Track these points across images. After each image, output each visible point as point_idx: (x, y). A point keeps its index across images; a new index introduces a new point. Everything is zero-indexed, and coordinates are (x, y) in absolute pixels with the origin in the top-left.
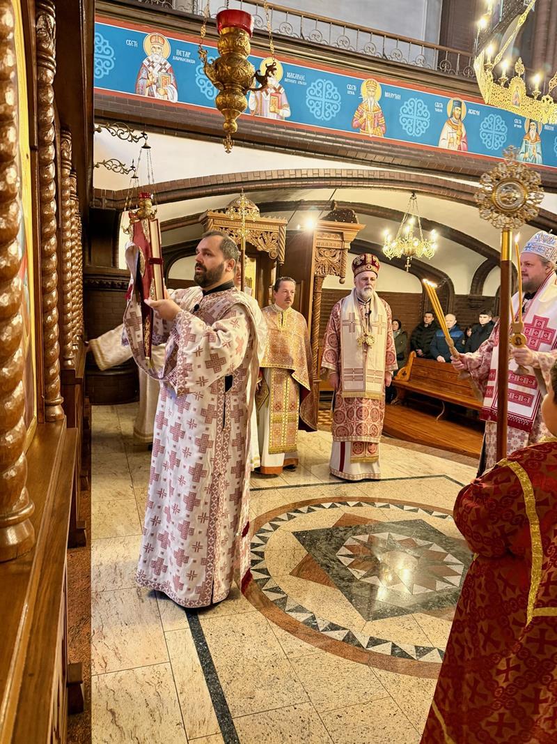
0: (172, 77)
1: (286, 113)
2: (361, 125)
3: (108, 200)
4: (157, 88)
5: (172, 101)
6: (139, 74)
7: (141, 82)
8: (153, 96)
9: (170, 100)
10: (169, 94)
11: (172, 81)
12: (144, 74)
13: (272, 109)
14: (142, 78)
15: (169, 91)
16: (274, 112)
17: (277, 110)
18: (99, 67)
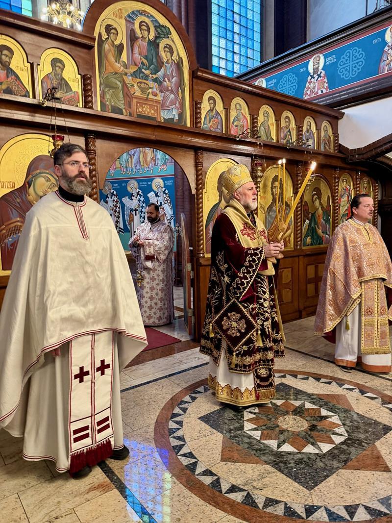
3: (358, 154)
7: (382, 64)
8: (391, 70)
12: (384, 58)
14: (384, 61)
18: (355, 69)
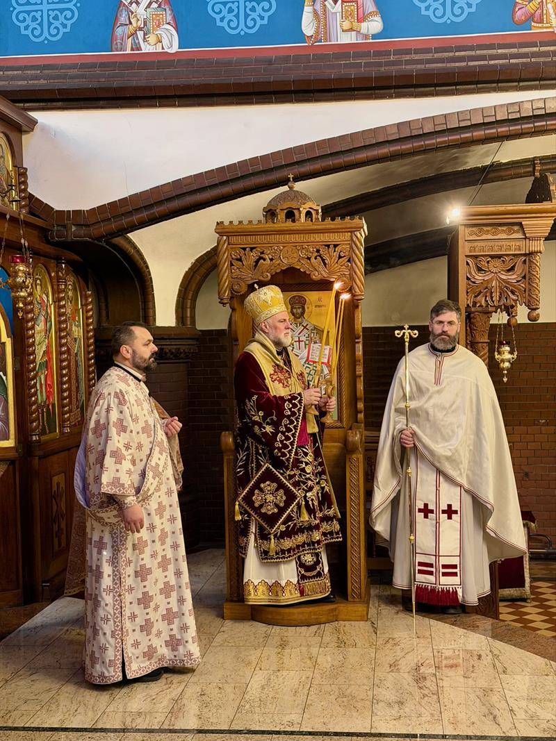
0: (169, 12)
1: (374, 25)
2: (533, 15)
3: (75, 224)
4: (145, 34)
5: (169, 51)
6: (116, 19)
7: (119, 31)
8: (139, 49)
9: (166, 50)
10: (165, 41)
11: (169, 18)
12: (123, 19)
13: (346, 25)
14: (121, 25)
15: (164, 35)
16: (351, 30)
17: (355, 24)
18: (56, 23)
